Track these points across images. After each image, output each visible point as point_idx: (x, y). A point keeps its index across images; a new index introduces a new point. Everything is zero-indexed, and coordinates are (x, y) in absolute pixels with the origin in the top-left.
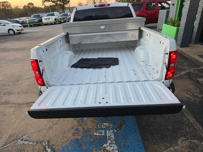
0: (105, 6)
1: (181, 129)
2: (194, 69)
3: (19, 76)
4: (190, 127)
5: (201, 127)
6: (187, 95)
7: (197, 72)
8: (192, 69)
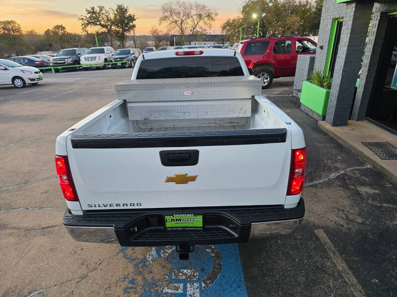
0: (194, 54)
1: (320, 282)
2: (353, 168)
3: (29, 172)
4: (335, 279)
5: (355, 279)
6: (337, 218)
7: (359, 175)
8: (350, 169)
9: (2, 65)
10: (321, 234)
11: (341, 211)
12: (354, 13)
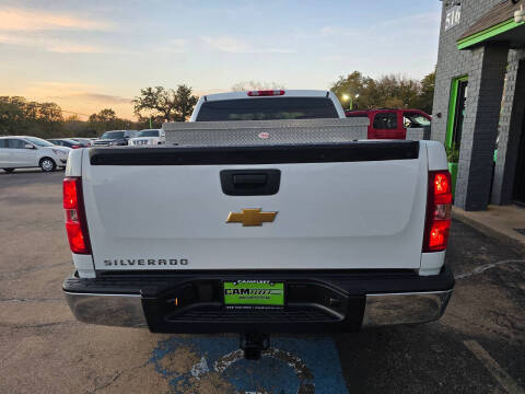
0: (273, 95)
3: (37, 258)
6: (496, 325)
7: (518, 270)
8: (502, 262)
9: (30, 143)
10: (475, 347)
11: (501, 317)
12: (484, 60)
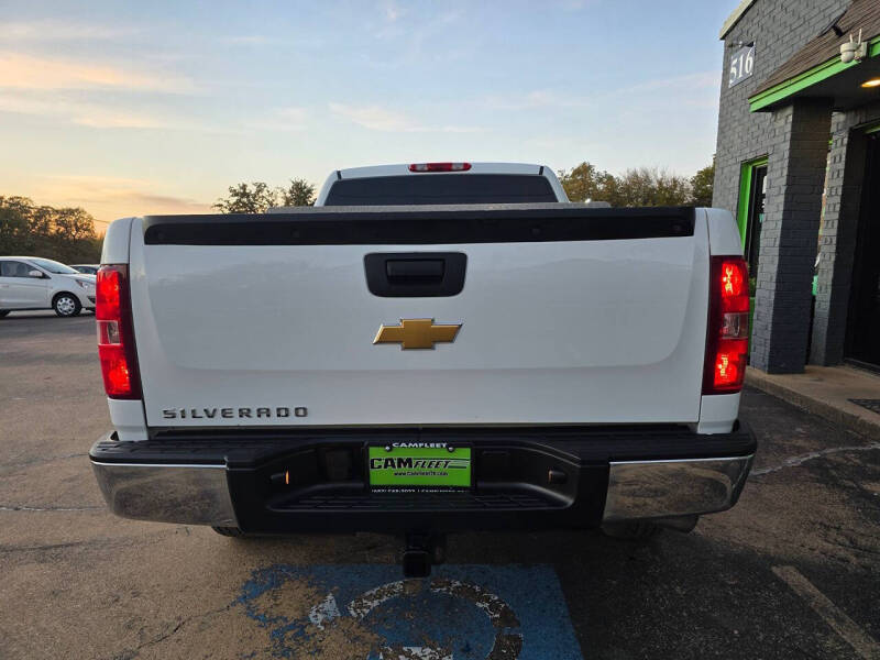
0: (450, 170)
2: (841, 449)
8: (832, 450)
9: (38, 268)
10: (793, 577)
11: (833, 531)
12: (793, 127)
